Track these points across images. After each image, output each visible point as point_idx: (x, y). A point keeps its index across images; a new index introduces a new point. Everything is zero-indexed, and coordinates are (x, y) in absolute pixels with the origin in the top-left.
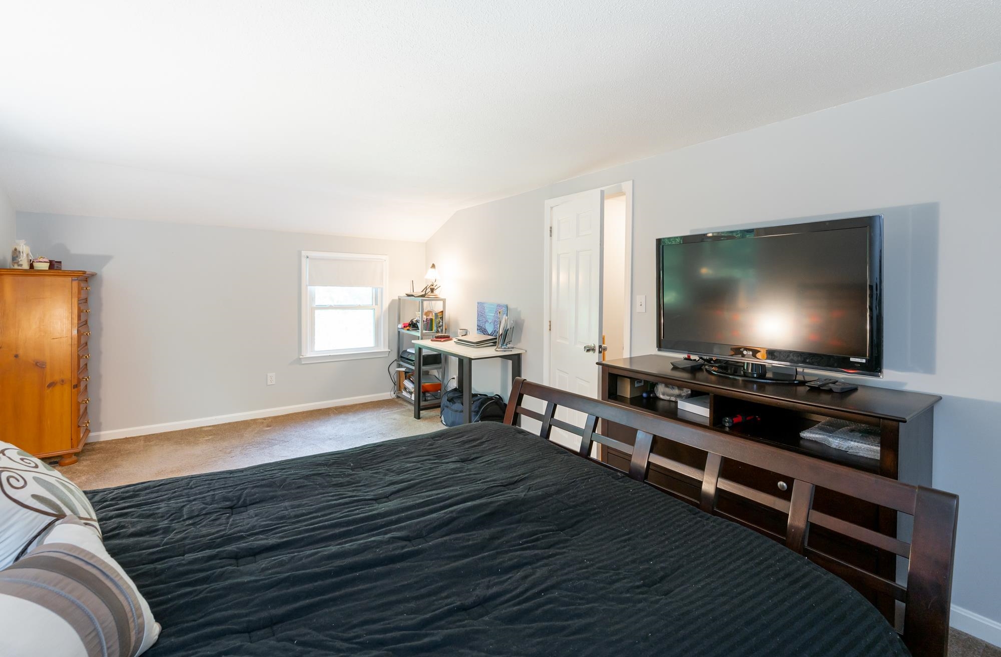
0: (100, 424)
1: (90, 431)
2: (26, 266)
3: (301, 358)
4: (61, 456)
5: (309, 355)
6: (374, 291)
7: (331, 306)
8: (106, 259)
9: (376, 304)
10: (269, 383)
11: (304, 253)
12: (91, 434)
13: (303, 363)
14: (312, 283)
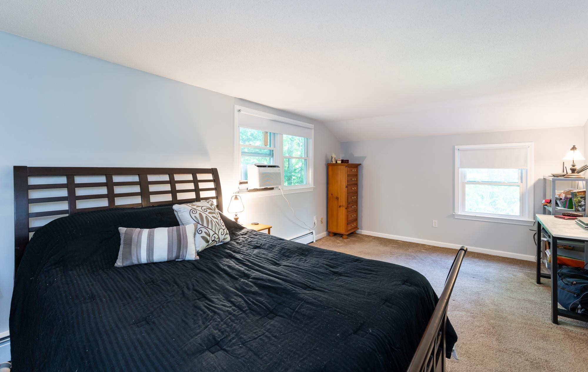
0: (362, 227)
1: (358, 229)
2: (334, 162)
3: (454, 214)
4: (342, 235)
5: (460, 213)
6: (520, 171)
7: (478, 182)
8: (364, 158)
9: (522, 182)
10: (434, 226)
11: (456, 147)
12: (359, 230)
13: (456, 218)
14: (463, 166)
